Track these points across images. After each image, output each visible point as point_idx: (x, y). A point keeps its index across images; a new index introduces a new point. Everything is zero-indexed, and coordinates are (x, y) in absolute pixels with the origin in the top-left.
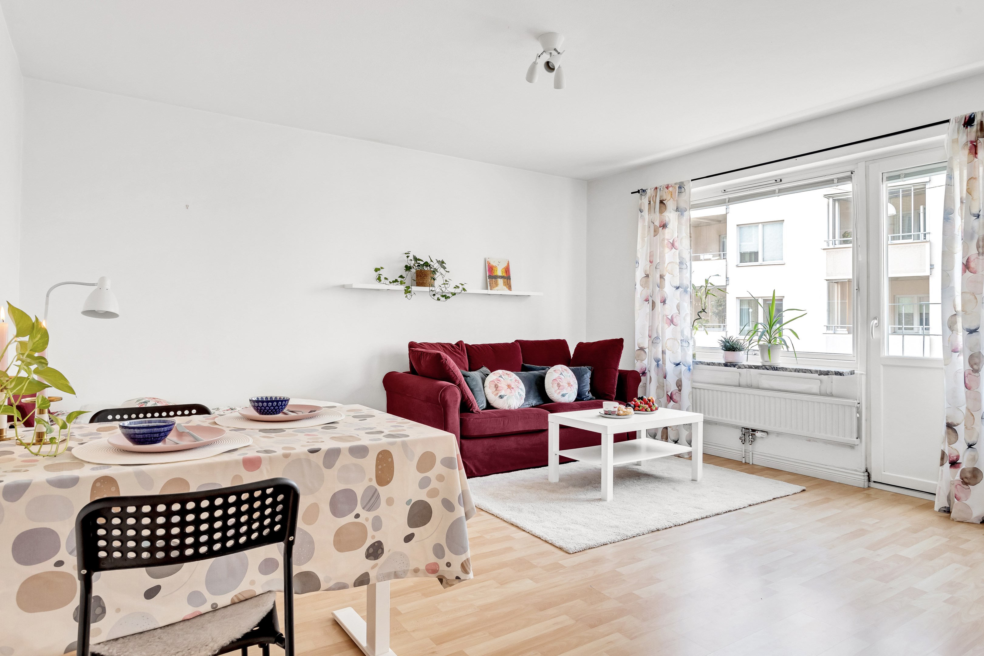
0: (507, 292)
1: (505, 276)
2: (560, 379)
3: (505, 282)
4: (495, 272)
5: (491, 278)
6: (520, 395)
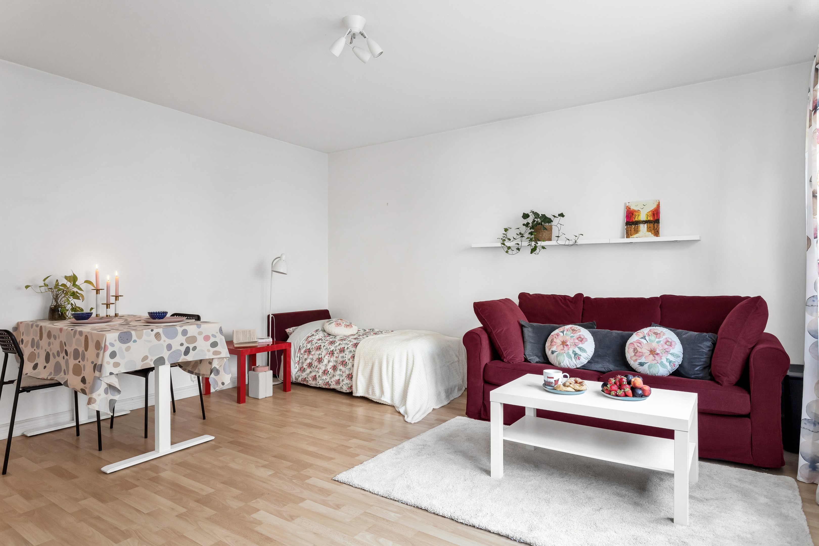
0: (652, 238)
1: (651, 219)
2: (640, 343)
3: (650, 227)
4: (637, 217)
5: (630, 225)
6: (575, 354)
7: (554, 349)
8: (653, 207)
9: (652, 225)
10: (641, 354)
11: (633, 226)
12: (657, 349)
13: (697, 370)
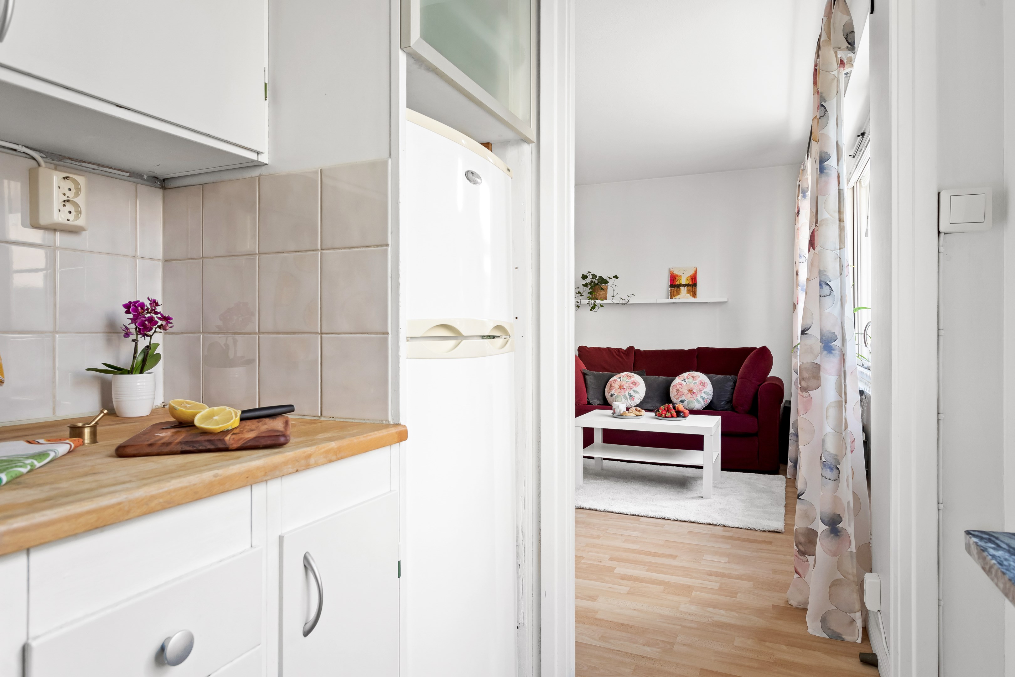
0: (691, 299)
1: (690, 283)
2: (681, 385)
3: (689, 290)
4: (678, 281)
5: (673, 287)
6: (631, 396)
7: (613, 392)
8: (692, 273)
9: (690, 288)
10: (682, 393)
11: (676, 289)
12: (694, 389)
13: (722, 405)
